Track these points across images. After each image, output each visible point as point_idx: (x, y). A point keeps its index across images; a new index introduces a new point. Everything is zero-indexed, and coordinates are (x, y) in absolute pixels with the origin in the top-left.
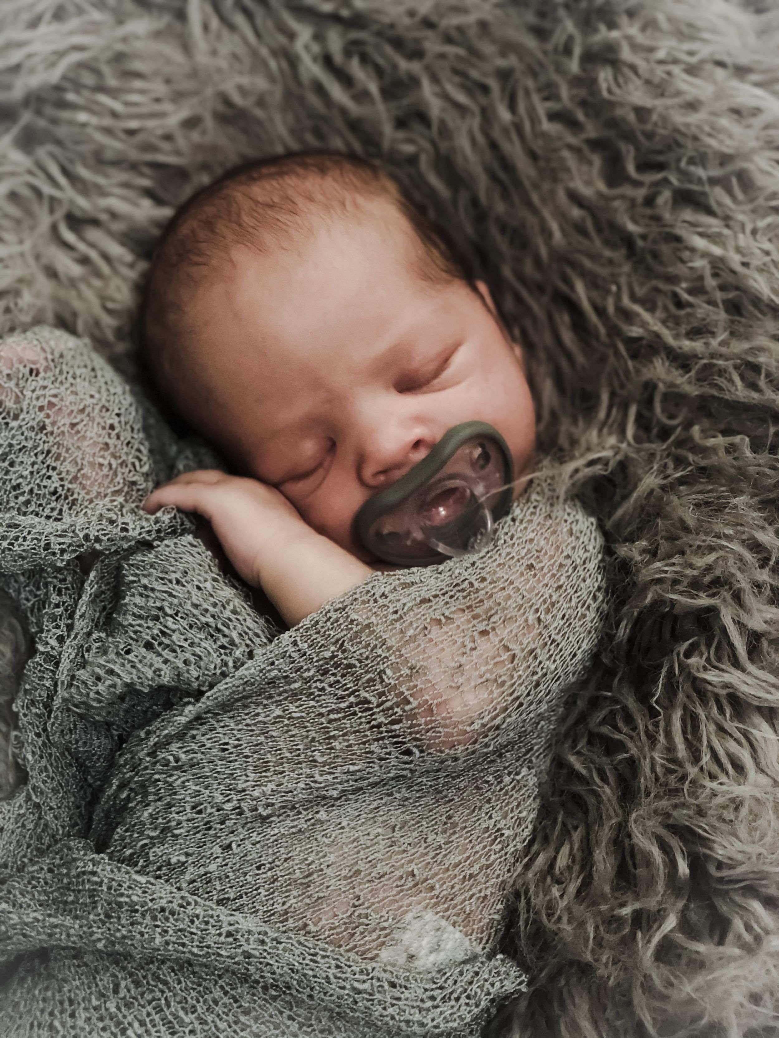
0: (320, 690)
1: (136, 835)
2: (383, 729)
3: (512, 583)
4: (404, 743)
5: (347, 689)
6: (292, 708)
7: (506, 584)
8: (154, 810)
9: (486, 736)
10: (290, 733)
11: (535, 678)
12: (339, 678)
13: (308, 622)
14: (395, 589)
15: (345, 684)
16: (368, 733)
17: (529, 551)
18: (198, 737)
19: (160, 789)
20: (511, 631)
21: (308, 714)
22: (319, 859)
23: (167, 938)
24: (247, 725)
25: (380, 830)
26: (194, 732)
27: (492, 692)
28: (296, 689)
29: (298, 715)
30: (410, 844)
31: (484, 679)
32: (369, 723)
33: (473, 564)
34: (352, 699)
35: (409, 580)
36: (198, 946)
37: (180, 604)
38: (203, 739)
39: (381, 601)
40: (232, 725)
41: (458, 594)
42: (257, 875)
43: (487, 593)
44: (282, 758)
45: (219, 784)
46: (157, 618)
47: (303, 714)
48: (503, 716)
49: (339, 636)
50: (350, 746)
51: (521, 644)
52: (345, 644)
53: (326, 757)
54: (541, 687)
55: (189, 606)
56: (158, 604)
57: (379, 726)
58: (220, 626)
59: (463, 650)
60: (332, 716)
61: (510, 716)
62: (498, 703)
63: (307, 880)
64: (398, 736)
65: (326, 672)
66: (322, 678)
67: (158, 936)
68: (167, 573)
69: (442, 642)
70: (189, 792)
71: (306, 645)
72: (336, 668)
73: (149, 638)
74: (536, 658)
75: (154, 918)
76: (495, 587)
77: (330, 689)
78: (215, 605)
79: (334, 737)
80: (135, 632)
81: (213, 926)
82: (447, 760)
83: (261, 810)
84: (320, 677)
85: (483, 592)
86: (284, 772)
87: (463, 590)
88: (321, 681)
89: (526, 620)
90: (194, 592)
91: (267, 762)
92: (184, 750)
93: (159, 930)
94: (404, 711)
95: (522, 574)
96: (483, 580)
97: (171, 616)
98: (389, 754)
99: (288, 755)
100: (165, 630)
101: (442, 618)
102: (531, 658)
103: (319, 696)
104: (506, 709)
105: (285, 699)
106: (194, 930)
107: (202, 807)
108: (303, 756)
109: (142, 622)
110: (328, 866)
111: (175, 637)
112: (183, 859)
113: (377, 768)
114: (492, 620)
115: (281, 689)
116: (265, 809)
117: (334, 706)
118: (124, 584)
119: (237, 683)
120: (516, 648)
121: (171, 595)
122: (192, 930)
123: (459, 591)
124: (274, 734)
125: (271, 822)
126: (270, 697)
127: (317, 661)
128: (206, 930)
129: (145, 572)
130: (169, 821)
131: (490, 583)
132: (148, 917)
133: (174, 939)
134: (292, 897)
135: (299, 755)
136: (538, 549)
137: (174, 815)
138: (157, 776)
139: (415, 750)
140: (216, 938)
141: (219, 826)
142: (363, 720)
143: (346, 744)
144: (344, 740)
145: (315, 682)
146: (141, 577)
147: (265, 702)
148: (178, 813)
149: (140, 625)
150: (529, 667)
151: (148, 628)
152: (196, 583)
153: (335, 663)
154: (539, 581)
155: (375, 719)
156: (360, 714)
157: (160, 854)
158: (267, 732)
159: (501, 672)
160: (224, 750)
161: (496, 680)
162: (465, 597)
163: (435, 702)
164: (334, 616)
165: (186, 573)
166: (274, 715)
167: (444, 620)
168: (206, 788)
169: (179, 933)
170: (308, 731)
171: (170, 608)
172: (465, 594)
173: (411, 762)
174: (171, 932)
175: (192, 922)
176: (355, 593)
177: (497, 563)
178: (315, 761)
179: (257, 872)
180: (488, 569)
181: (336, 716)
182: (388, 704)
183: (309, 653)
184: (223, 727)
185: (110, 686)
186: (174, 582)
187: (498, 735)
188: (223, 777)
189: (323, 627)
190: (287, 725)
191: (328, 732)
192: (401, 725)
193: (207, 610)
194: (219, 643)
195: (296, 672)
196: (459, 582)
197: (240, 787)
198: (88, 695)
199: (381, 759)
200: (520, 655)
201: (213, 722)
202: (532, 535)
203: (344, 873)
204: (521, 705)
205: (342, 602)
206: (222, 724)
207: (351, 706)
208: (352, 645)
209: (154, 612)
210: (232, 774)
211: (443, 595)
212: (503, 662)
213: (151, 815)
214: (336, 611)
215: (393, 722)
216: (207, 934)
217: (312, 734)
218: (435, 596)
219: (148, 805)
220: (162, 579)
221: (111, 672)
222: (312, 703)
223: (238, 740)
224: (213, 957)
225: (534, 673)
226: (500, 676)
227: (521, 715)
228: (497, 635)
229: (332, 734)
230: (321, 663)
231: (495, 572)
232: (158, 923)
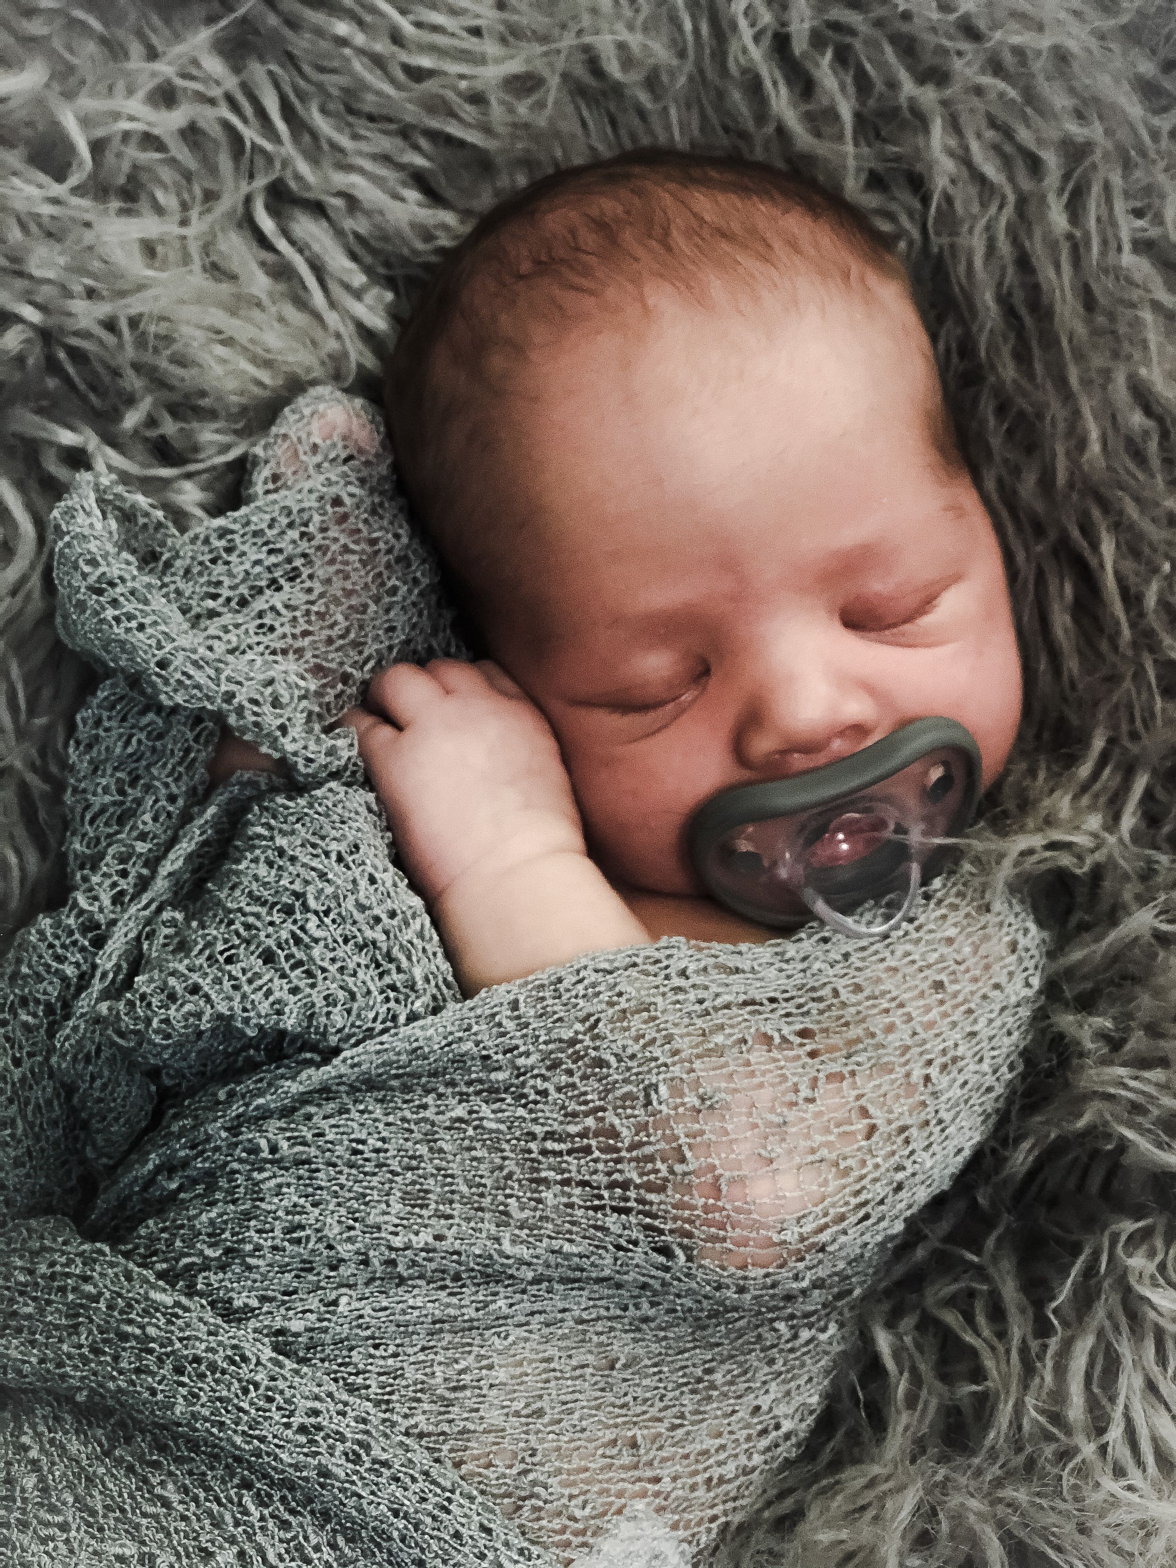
0: (538, 1093)
1: (178, 1243)
2: (632, 1194)
3: (901, 1005)
4: (661, 1232)
5: (586, 1103)
6: (485, 1110)
7: (894, 1004)
8: (220, 1215)
9: (802, 1259)
10: (473, 1153)
11: (900, 1176)
12: (576, 1079)
13: (545, 976)
14: (705, 969)
15: (585, 1093)
16: (606, 1194)
17: (942, 959)
18: (315, 1119)
19: (238, 1186)
20: (879, 1086)
21: (509, 1128)
22: (481, 1369)
23: (197, 1408)
24: (404, 1120)
25: (591, 1358)
26: (312, 1109)
27: (826, 1183)
28: (498, 1082)
29: (493, 1125)
30: (635, 1399)
31: (817, 1157)
32: (609, 1174)
33: (846, 956)
34: (590, 1122)
35: (733, 961)
36: (244, 1432)
37: (336, 897)
38: (324, 1124)
39: (677, 981)
40: (378, 1113)
41: (811, 1005)
42: (372, 1356)
43: (859, 1013)
44: (453, 1192)
45: (339, 1205)
46: (288, 911)
47: (503, 1127)
48: (835, 1228)
49: (592, 1010)
50: (570, 1206)
51: (890, 1112)
52: (600, 1025)
53: (527, 1213)
54: (903, 1194)
55: (349, 904)
56: (297, 887)
57: (625, 1185)
58: (395, 951)
59: (792, 1097)
60: (550, 1145)
61: (845, 1233)
62: (833, 1205)
63: (452, 1396)
64: (655, 1217)
65: (555, 1065)
66: (548, 1074)
67: (181, 1400)
68: (323, 838)
69: (764, 1074)
70: (285, 1203)
71: (532, 1012)
72: (575, 1062)
73: (271, 942)
74: (907, 1142)
75: (179, 1370)
76: (874, 1006)
77: (557, 1096)
78: (392, 914)
79: (545, 1181)
80: (248, 927)
81: (279, 1408)
82: (728, 1287)
83: (400, 1268)
84: (543, 1071)
85: (853, 1010)
86: (450, 1217)
87: (820, 999)
88: (545, 1079)
89: (908, 1075)
90: (363, 883)
91: (427, 1192)
92: (288, 1134)
93: (183, 1391)
94: (672, 1171)
95: (922, 994)
96: (858, 989)
97: (316, 913)
98: (636, 1243)
99: (464, 1189)
100: (302, 935)
101: (776, 1035)
102: (900, 1140)
103: (536, 1102)
104: (842, 1218)
105: (478, 1093)
106: (245, 1405)
107: (302, 1234)
108: (489, 1199)
109: (263, 911)
110: (491, 1386)
111: (316, 952)
112: (255, 1303)
113: (609, 1260)
114: (854, 1059)
115: (474, 1076)
116: (409, 1268)
117: (556, 1126)
118: (242, 835)
119: (400, 1046)
120: (879, 1116)
121: (322, 875)
122: (242, 1404)
123: (813, 1000)
124: (446, 1147)
125: (414, 1287)
126: (452, 1084)
127: (546, 1043)
128: (265, 1411)
129: (285, 827)
130: (243, 1241)
131: (868, 998)
132: (169, 1365)
133: (206, 1412)
134: (419, 1411)
135: (482, 1195)
136: (959, 959)
137: (252, 1233)
138: (235, 1166)
139: (679, 1252)
140: (279, 1429)
141: (326, 1272)
142: (601, 1166)
143: (565, 1200)
144: (563, 1193)
145: (535, 1077)
146: (276, 832)
147: (442, 1090)
148: (259, 1231)
149: (257, 916)
150: (893, 1153)
151: (272, 924)
152: (370, 869)
153: (576, 1052)
154: (945, 1015)
155: (621, 1172)
156: (597, 1154)
157: (216, 1285)
158: (435, 1141)
159: (847, 1150)
160: (355, 1152)
161: (837, 1164)
162: (821, 1012)
163: (727, 1174)
164: (594, 977)
165: (357, 847)
166: (454, 1114)
167: (777, 1040)
168: (315, 1205)
169: (218, 1404)
170: (504, 1158)
171: (317, 898)
172: (822, 1006)
173: (667, 1269)
174: (204, 1399)
175: (246, 1391)
176: (637, 956)
177: (885, 964)
178: (506, 1213)
179: (372, 1351)
180: (868, 973)
181: (557, 1146)
182: (648, 1150)
183: (534, 1025)
184: (362, 1112)
185: (190, 1014)
186: (334, 856)
187: (820, 1262)
188: (348, 1195)
189: (568, 990)
190: (471, 1139)
191: (538, 1170)
192: (662, 1197)
193: (378, 920)
194: (387, 980)
195: (505, 1053)
196: (816, 984)
197: (371, 1220)
198: (148, 1021)
199: (619, 1248)
200: (883, 1128)
201: (346, 1099)
202: (952, 932)
203: (518, 1405)
204: (867, 1217)
205: (611, 961)
206: (362, 1107)
207: (583, 1135)
208: (612, 1031)
209: (286, 899)
210: (364, 1195)
211: (787, 1000)
212: (852, 1133)
213: (212, 1222)
214: (596, 971)
215: (650, 1187)
216: (266, 1418)
217: (510, 1165)
218: (772, 1000)
219: (212, 1204)
220: (314, 846)
221: (195, 989)
222: (521, 1112)
223: (383, 1140)
224: (267, 1459)
225: (900, 1168)
226: (845, 1158)
227: (862, 1234)
228: (854, 1086)
229: (543, 1174)
230: (551, 1046)
231: (879, 980)
232: (185, 1379)
